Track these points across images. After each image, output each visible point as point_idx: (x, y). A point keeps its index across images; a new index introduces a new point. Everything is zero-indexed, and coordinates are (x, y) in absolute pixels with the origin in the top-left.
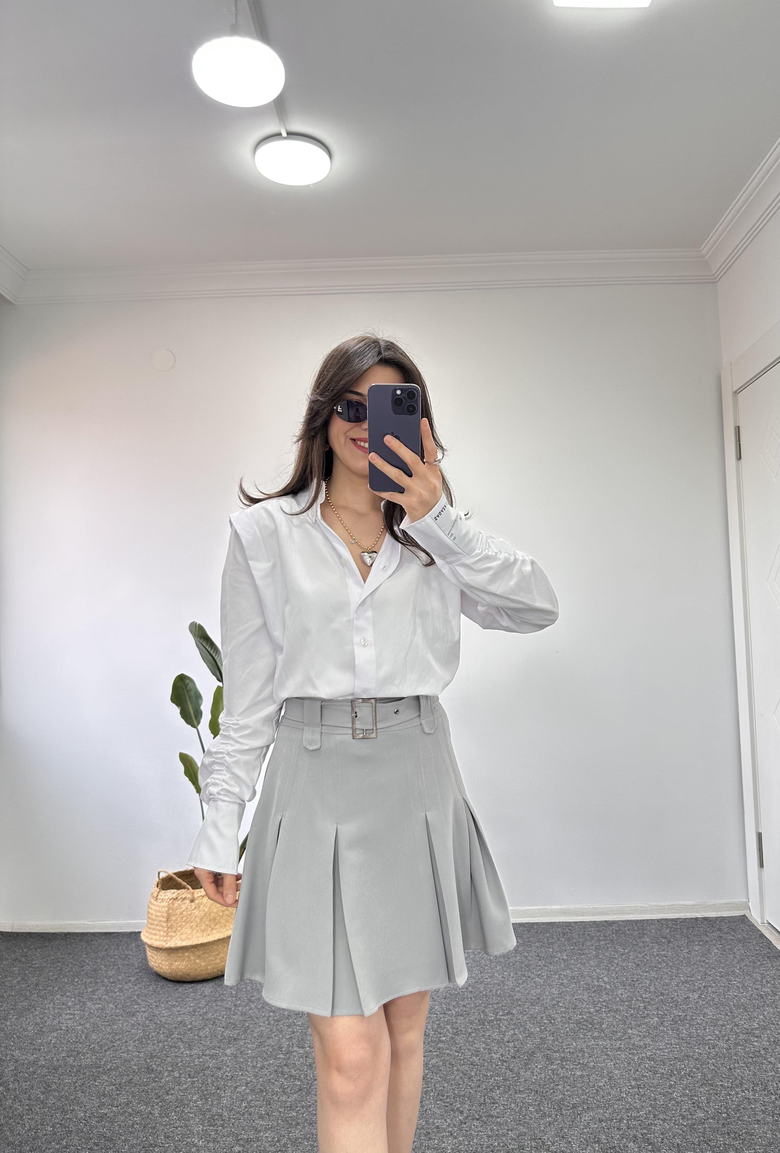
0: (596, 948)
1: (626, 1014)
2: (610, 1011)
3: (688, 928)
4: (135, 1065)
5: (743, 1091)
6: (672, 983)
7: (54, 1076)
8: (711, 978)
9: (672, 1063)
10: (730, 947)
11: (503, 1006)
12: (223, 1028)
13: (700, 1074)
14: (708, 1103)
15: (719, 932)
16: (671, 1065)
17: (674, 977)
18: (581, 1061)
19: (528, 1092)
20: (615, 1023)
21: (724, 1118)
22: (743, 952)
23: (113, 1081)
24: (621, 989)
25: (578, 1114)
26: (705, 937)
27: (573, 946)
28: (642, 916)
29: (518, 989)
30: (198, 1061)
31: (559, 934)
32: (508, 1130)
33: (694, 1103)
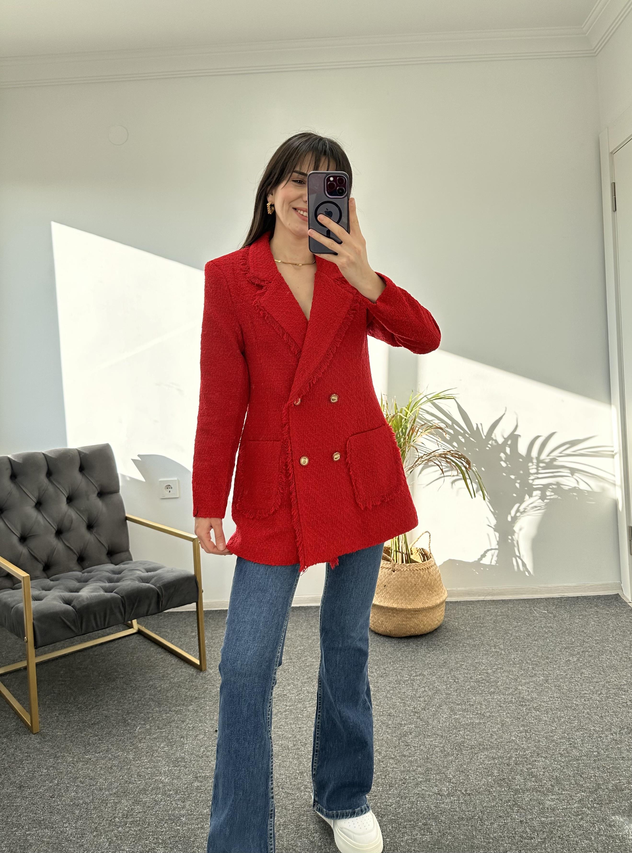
0: (494, 622)
1: (517, 674)
2: (504, 671)
3: (571, 605)
4: (114, 720)
5: (612, 734)
6: (556, 649)
7: (48, 730)
8: (588, 645)
9: (554, 712)
10: (604, 620)
11: (416, 669)
12: (187, 689)
13: (577, 721)
14: (582, 744)
15: (596, 608)
16: (553, 714)
17: (558, 644)
18: (479, 712)
19: (435, 736)
20: (508, 681)
21: (595, 756)
22: (616, 624)
23: (96, 733)
24: (514, 654)
25: (475, 754)
26: (584, 612)
27: (475, 620)
28: (533, 595)
29: (429, 655)
30: (166, 716)
31: (464, 611)
32: (417, 766)
33: (571, 744)
